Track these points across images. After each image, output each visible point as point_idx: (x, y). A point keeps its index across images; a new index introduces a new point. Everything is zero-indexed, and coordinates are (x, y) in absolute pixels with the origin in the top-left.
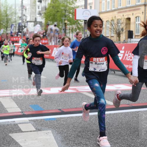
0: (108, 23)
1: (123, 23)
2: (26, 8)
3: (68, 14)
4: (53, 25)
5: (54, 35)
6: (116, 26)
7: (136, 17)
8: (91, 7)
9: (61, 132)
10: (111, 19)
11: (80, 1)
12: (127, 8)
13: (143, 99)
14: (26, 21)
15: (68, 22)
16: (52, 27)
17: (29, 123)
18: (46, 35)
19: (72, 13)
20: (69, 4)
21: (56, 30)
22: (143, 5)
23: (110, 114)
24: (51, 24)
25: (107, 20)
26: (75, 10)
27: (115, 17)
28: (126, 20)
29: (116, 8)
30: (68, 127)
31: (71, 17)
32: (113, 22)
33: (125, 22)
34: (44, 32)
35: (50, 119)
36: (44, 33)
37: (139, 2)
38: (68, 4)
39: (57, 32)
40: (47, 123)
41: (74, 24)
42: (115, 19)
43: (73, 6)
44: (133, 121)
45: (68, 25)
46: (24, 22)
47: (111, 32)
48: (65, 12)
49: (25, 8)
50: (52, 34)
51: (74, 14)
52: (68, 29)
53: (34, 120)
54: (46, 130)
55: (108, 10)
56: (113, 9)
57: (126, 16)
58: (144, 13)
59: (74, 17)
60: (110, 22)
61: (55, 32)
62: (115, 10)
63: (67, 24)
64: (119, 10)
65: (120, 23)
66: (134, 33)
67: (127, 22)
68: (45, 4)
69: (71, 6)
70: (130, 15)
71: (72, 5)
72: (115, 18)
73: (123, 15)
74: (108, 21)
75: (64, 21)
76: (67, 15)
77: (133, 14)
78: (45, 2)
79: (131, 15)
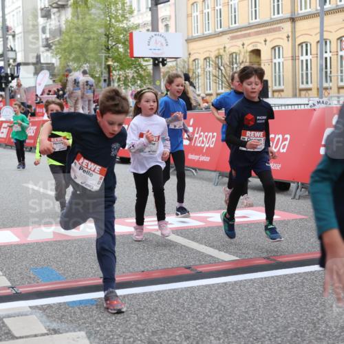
0: (208, 64)
1: (243, 62)
2: (14, 32)
3: (114, 44)
4: (79, 70)
5: (83, 94)
6: (228, 68)
7: (274, 48)
8: (167, 26)
9: (110, 333)
10: (216, 53)
11: (142, 14)
12: (250, 27)
13: (302, 244)
14: (16, 64)
15: (115, 62)
16: (77, 75)
17: (31, 314)
18: (65, 96)
19: (123, 41)
20: (116, 21)
21: (87, 82)
22: (287, 18)
23: (226, 284)
24: (75, 70)
25: (207, 55)
26: (131, 35)
27: (225, 48)
28: (250, 56)
29: (224, 28)
30: (127, 321)
31: (121, 50)
32: (220, 60)
33: (248, 61)
34: (60, 87)
35: (81, 302)
36: (58, 90)
37: (278, 13)
38: (113, 21)
39: (90, 89)
40: (74, 312)
41: (129, 66)
42: (224, 53)
43: (124, 25)
44: (281, 299)
45: (115, 70)
46: (11, 66)
47: (216, 83)
48: (108, 41)
49: (11, 32)
50: (79, 93)
51: (127, 43)
52: (116, 80)
53: (42, 306)
54: (71, 331)
55: (207, 33)
56: (219, 30)
57: (248, 45)
58: (290, 39)
59: (129, 51)
60: (212, 61)
61: (86, 87)
62: (223, 33)
63: (112, 69)
64: (234, 33)
65: (236, 63)
66: (270, 84)
67: (252, 61)
68: (59, 21)
69: (121, 25)
70: (258, 44)
71: (122, 22)
72: (225, 51)
73: (243, 45)
74: (209, 58)
75: (106, 62)
76: (112, 47)
77: (265, 41)
78: (59, 16)
79: (260, 43)
